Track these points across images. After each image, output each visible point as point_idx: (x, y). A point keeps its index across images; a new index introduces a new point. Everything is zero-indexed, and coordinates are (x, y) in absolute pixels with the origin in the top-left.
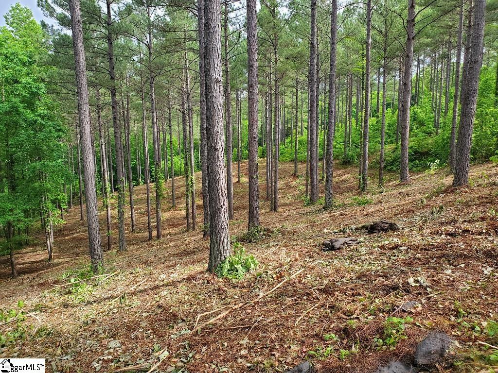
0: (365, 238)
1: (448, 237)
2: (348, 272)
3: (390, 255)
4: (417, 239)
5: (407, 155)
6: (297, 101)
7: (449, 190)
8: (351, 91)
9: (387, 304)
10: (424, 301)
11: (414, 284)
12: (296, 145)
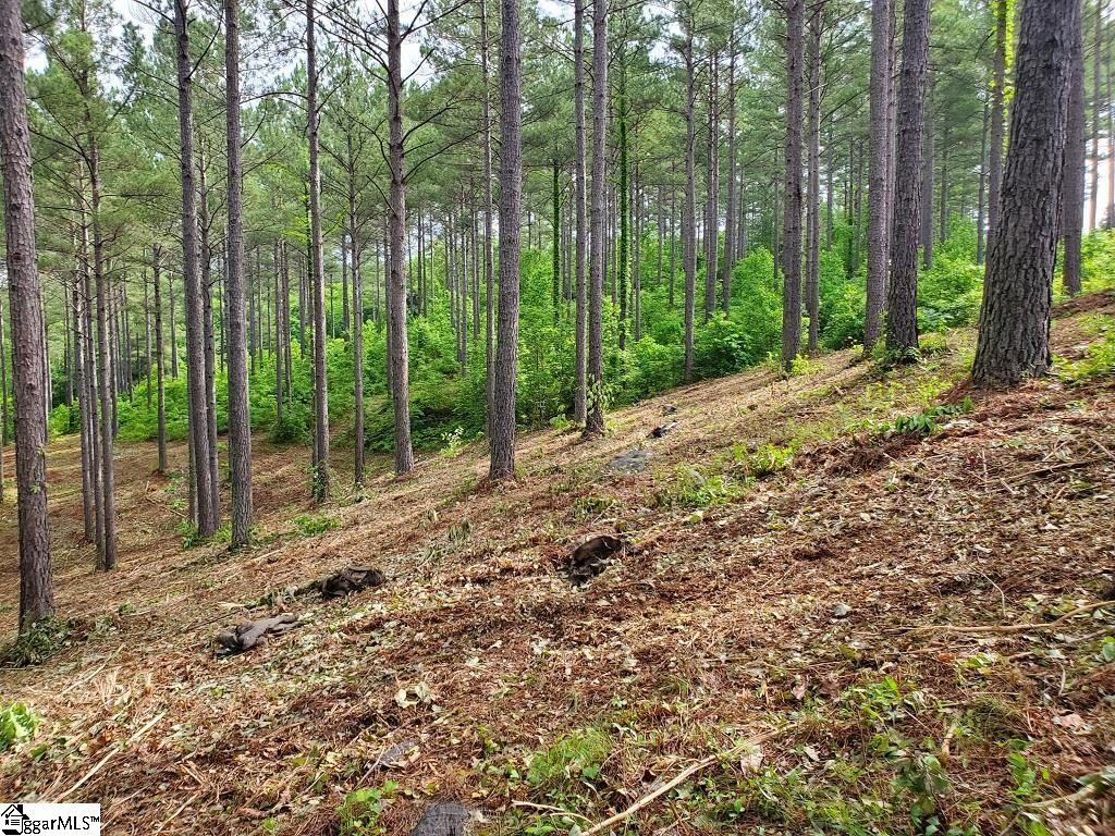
0: (314, 612)
1: (478, 587)
2: (271, 699)
3: (365, 643)
4: (420, 599)
5: (407, 419)
6: (157, 296)
7: (484, 487)
8: (286, 280)
9: (351, 760)
10: (424, 737)
11: (407, 703)
12: (160, 401)
